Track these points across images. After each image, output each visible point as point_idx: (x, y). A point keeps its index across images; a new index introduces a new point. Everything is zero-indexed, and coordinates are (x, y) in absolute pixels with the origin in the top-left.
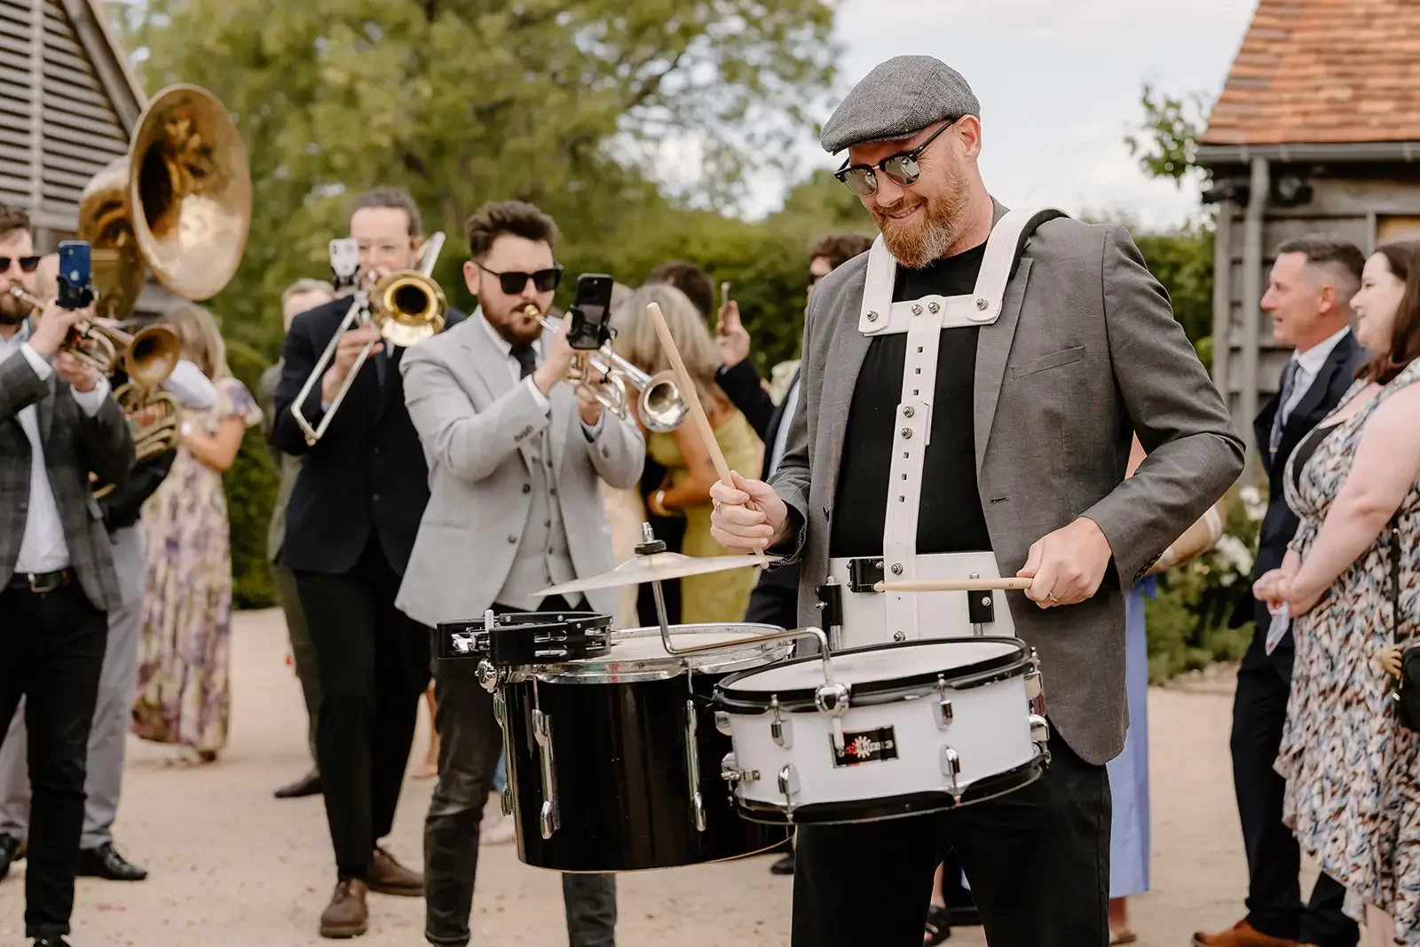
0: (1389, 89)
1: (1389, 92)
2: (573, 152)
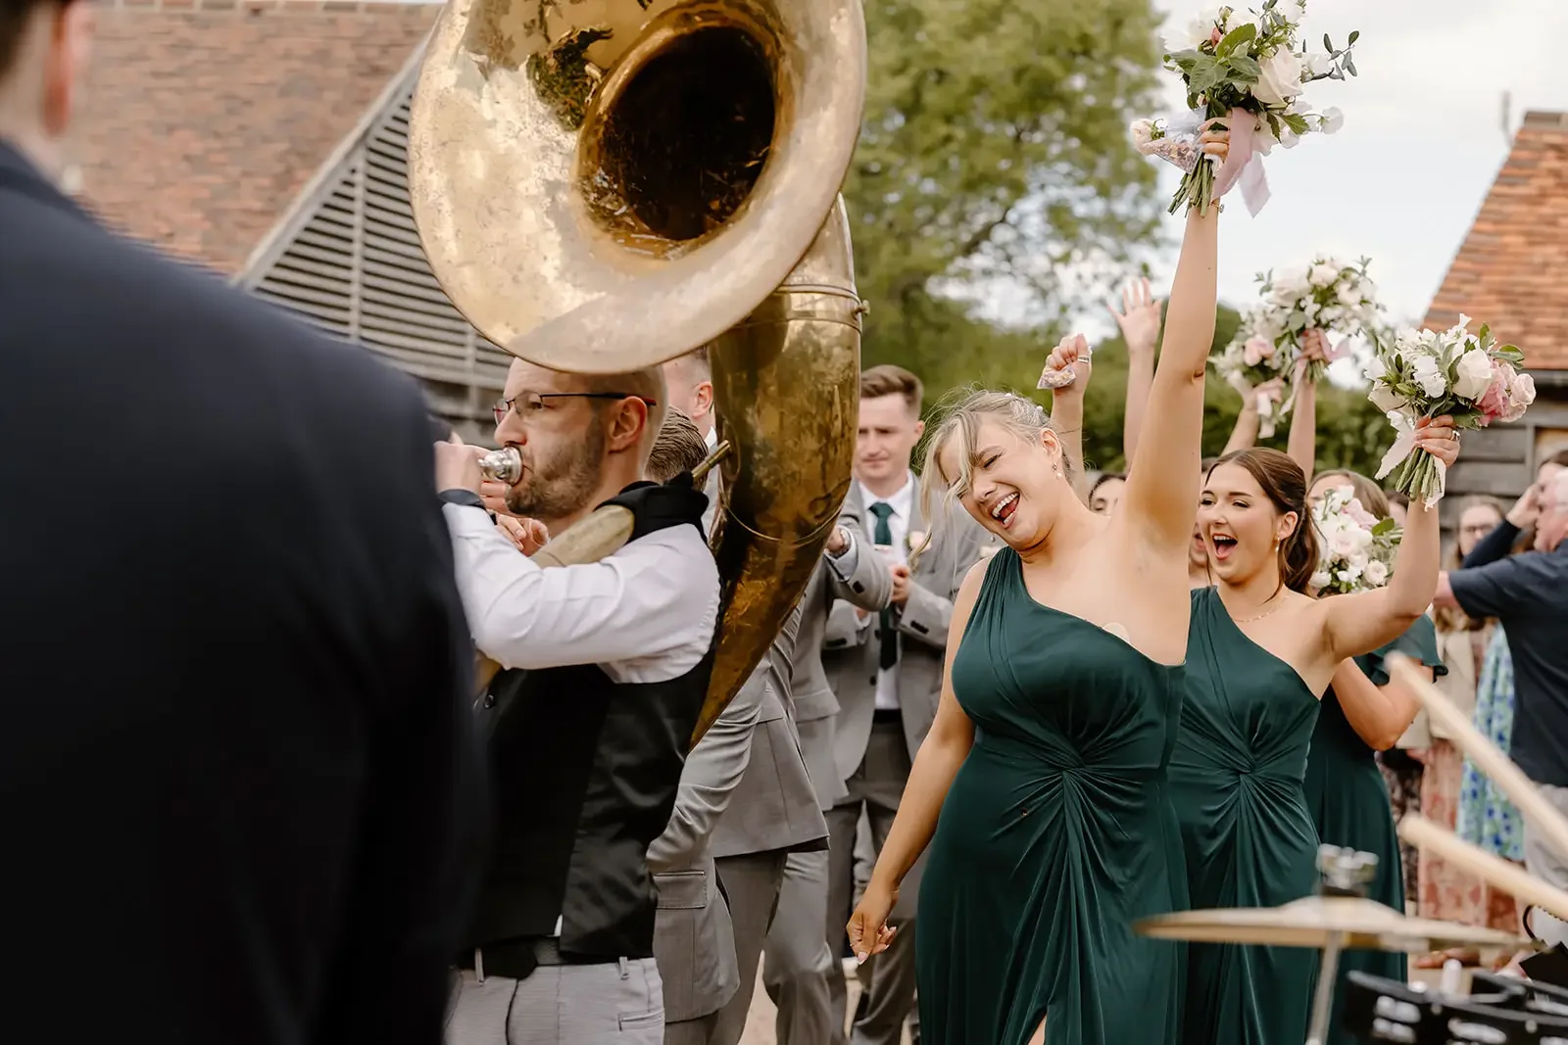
0: (1550, 327)
1: (1549, 330)
2: (905, 296)
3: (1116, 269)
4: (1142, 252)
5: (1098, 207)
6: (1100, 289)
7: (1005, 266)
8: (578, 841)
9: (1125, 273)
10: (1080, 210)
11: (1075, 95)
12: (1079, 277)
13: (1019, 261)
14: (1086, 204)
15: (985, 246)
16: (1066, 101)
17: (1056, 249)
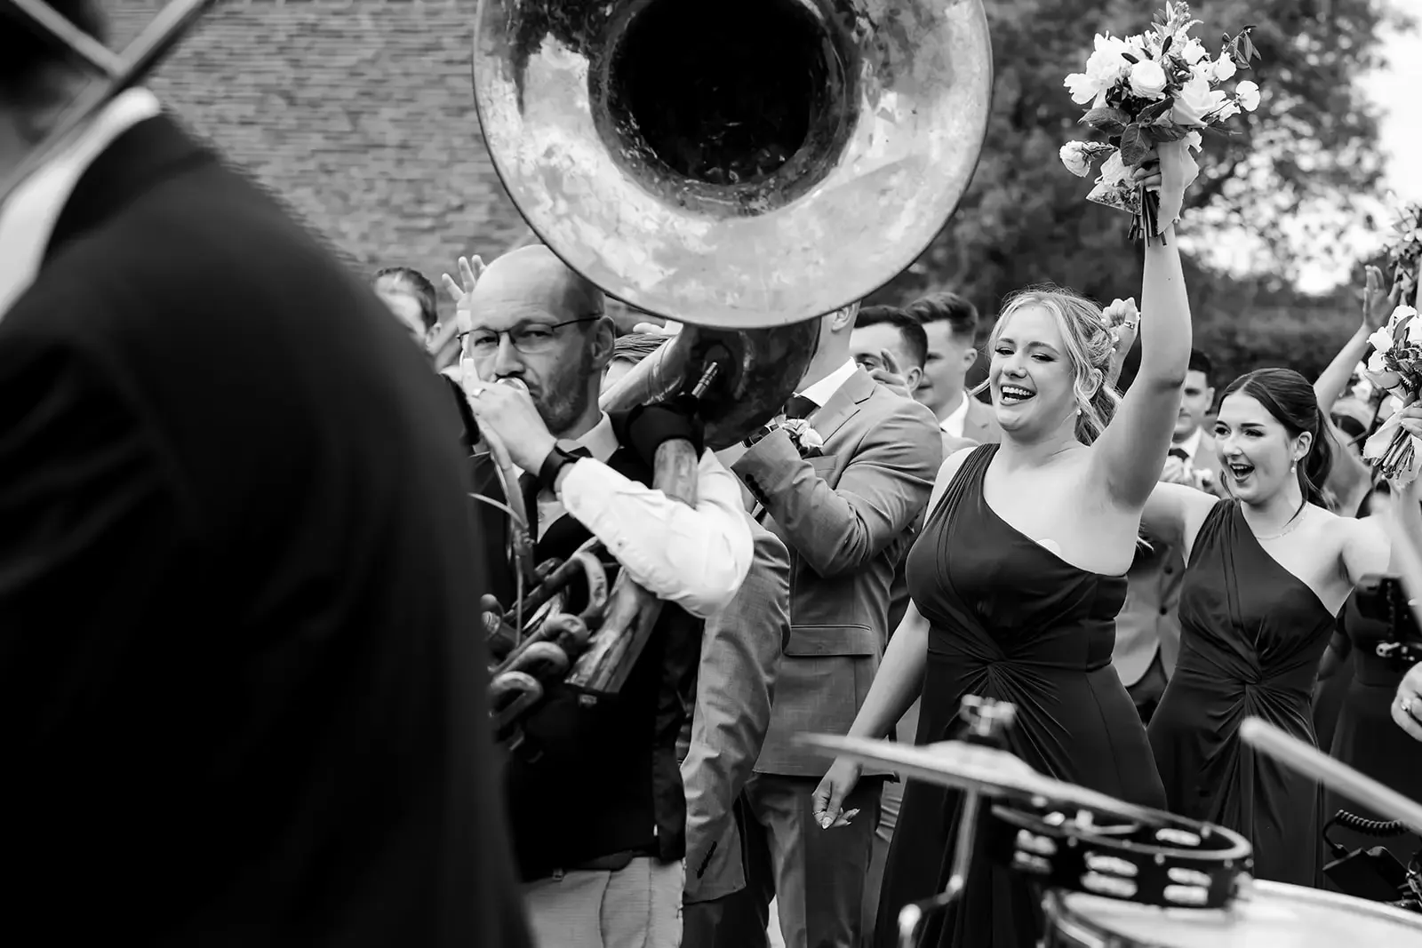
3: (1342, 219)
4: (1365, 203)
5: (1325, 159)
6: (1327, 238)
7: (1235, 218)
8: (656, 753)
9: (1350, 223)
10: (1306, 163)
11: (1301, 56)
12: (1307, 228)
13: (1248, 213)
14: (1310, 157)
15: (1216, 198)
16: (1294, 60)
17: (1285, 198)
